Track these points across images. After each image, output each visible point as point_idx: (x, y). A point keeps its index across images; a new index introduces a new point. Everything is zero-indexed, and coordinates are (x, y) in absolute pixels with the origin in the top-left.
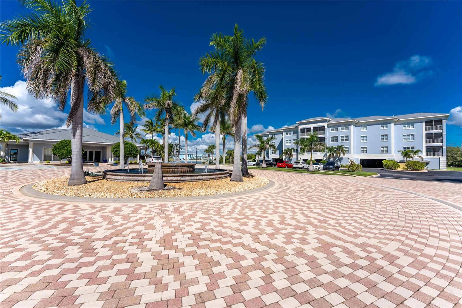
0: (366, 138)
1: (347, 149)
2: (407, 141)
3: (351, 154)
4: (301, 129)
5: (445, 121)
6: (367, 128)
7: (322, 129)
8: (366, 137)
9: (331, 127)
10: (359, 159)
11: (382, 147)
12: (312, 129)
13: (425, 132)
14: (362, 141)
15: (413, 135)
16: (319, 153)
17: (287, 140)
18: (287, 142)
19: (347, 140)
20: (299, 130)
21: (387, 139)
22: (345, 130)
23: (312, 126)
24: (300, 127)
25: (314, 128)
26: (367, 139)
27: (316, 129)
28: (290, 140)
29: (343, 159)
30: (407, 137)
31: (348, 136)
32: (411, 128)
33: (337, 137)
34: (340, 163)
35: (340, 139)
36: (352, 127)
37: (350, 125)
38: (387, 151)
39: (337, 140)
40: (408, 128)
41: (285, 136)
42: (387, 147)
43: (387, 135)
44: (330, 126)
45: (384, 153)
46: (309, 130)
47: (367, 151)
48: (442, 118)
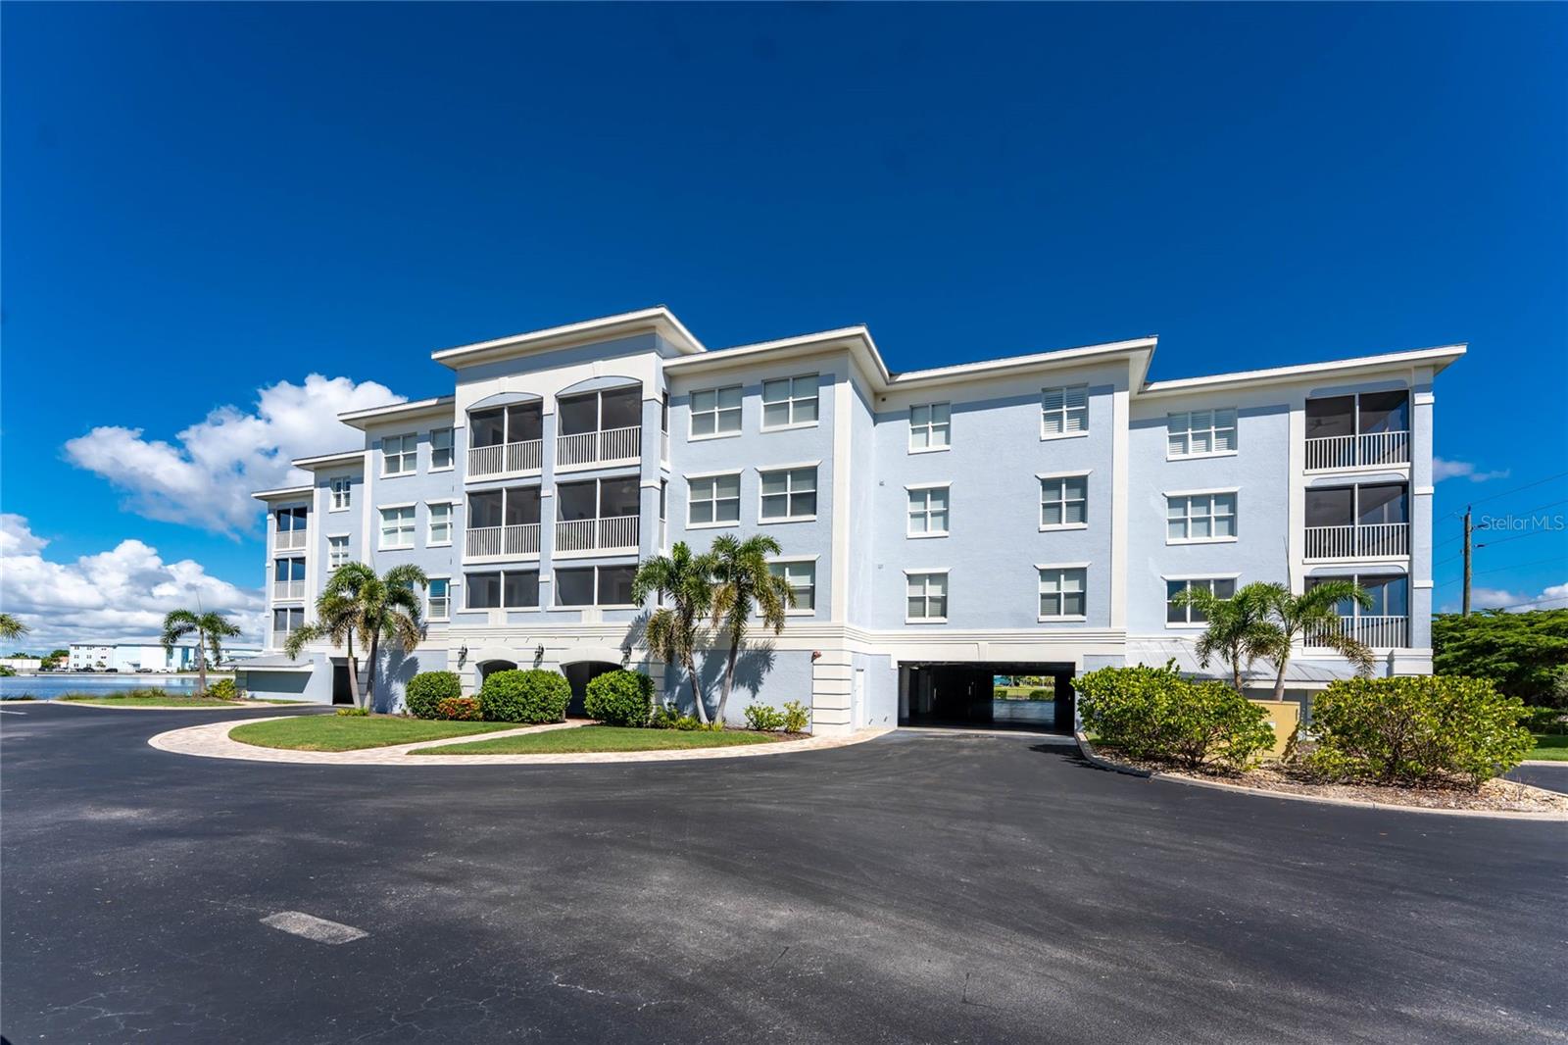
0: (939, 506)
1: (803, 581)
2: (1191, 539)
3: (835, 621)
4: (474, 415)
5: (1429, 398)
6: (947, 429)
7: (623, 405)
8: (940, 494)
9: (693, 399)
10: (895, 666)
11: (1048, 575)
12: (550, 407)
13: (1301, 478)
14: (913, 529)
15: (1229, 499)
16: (593, 614)
17: (389, 514)
18: (391, 524)
19: (807, 503)
20: (461, 420)
21: (1081, 510)
22: (791, 425)
23: (547, 385)
24: (470, 396)
25: (564, 401)
26: (945, 514)
27: (577, 410)
28: (409, 511)
29: (776, 664)
30: (1192, 512)
31: (810, 474)
32: (1219, 448)
33: (733, 481)
34: (755, 691)
35: (753, 493)
36: (841, 399)
37: (830, 380)
38: (1079, 603)
39: (731, 509)
40: (1195, 449)
41: (375, 474)
42: (1079, 574)
43: (1079, 483)
44: (683, 389)
45: (1063, 617)
46: (526, 418)
47: (944, 600)
48: (1412, 380)
